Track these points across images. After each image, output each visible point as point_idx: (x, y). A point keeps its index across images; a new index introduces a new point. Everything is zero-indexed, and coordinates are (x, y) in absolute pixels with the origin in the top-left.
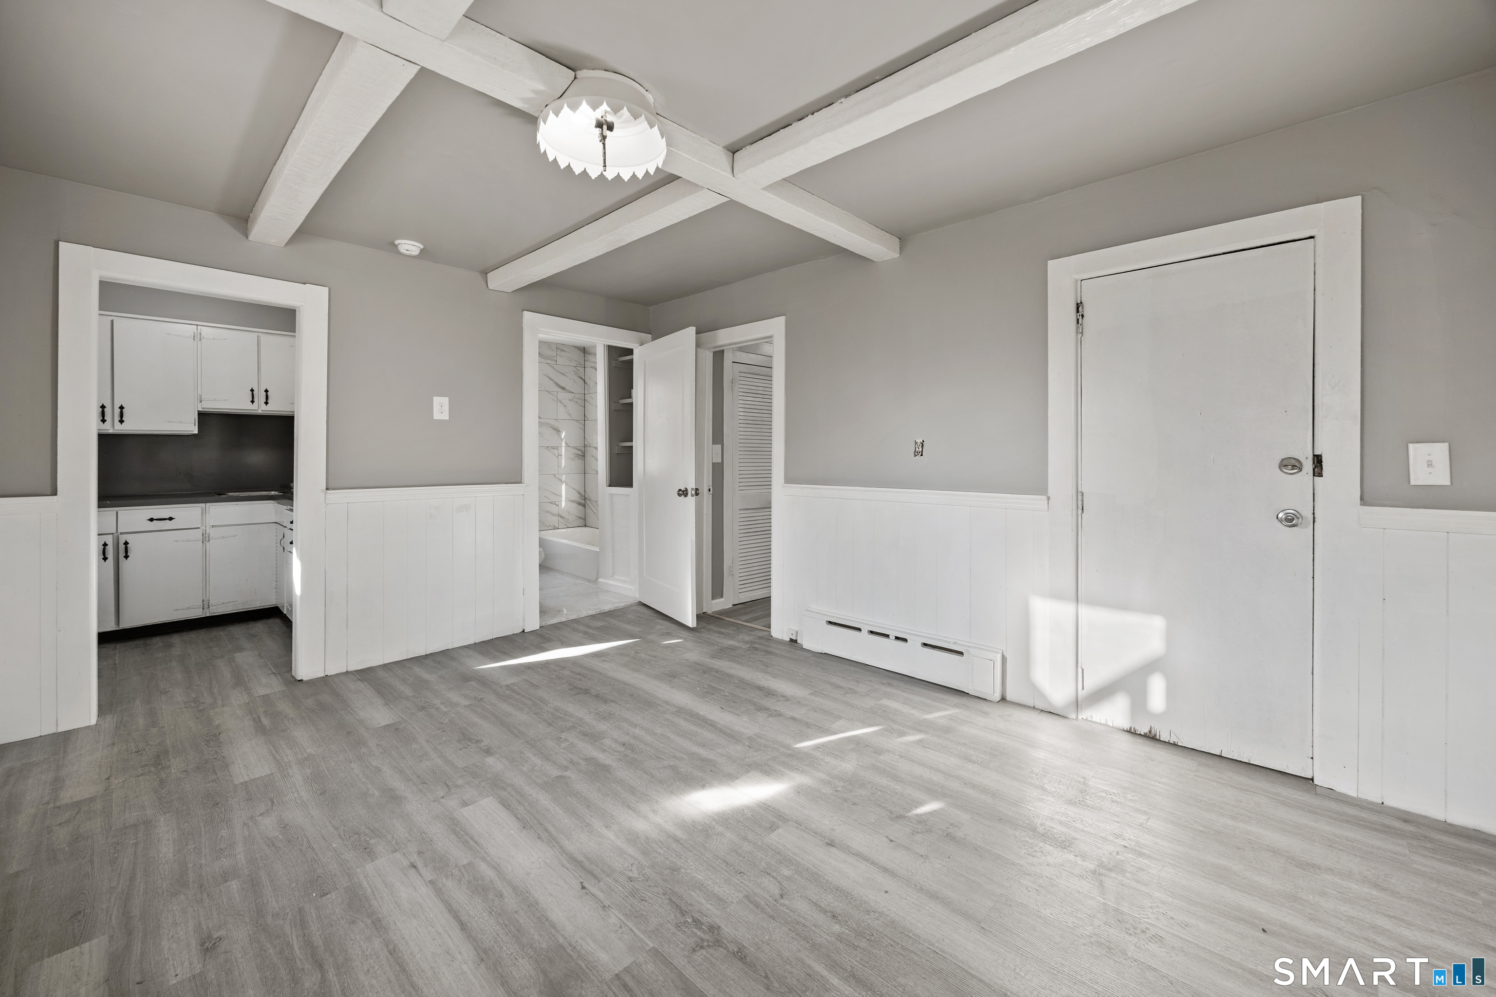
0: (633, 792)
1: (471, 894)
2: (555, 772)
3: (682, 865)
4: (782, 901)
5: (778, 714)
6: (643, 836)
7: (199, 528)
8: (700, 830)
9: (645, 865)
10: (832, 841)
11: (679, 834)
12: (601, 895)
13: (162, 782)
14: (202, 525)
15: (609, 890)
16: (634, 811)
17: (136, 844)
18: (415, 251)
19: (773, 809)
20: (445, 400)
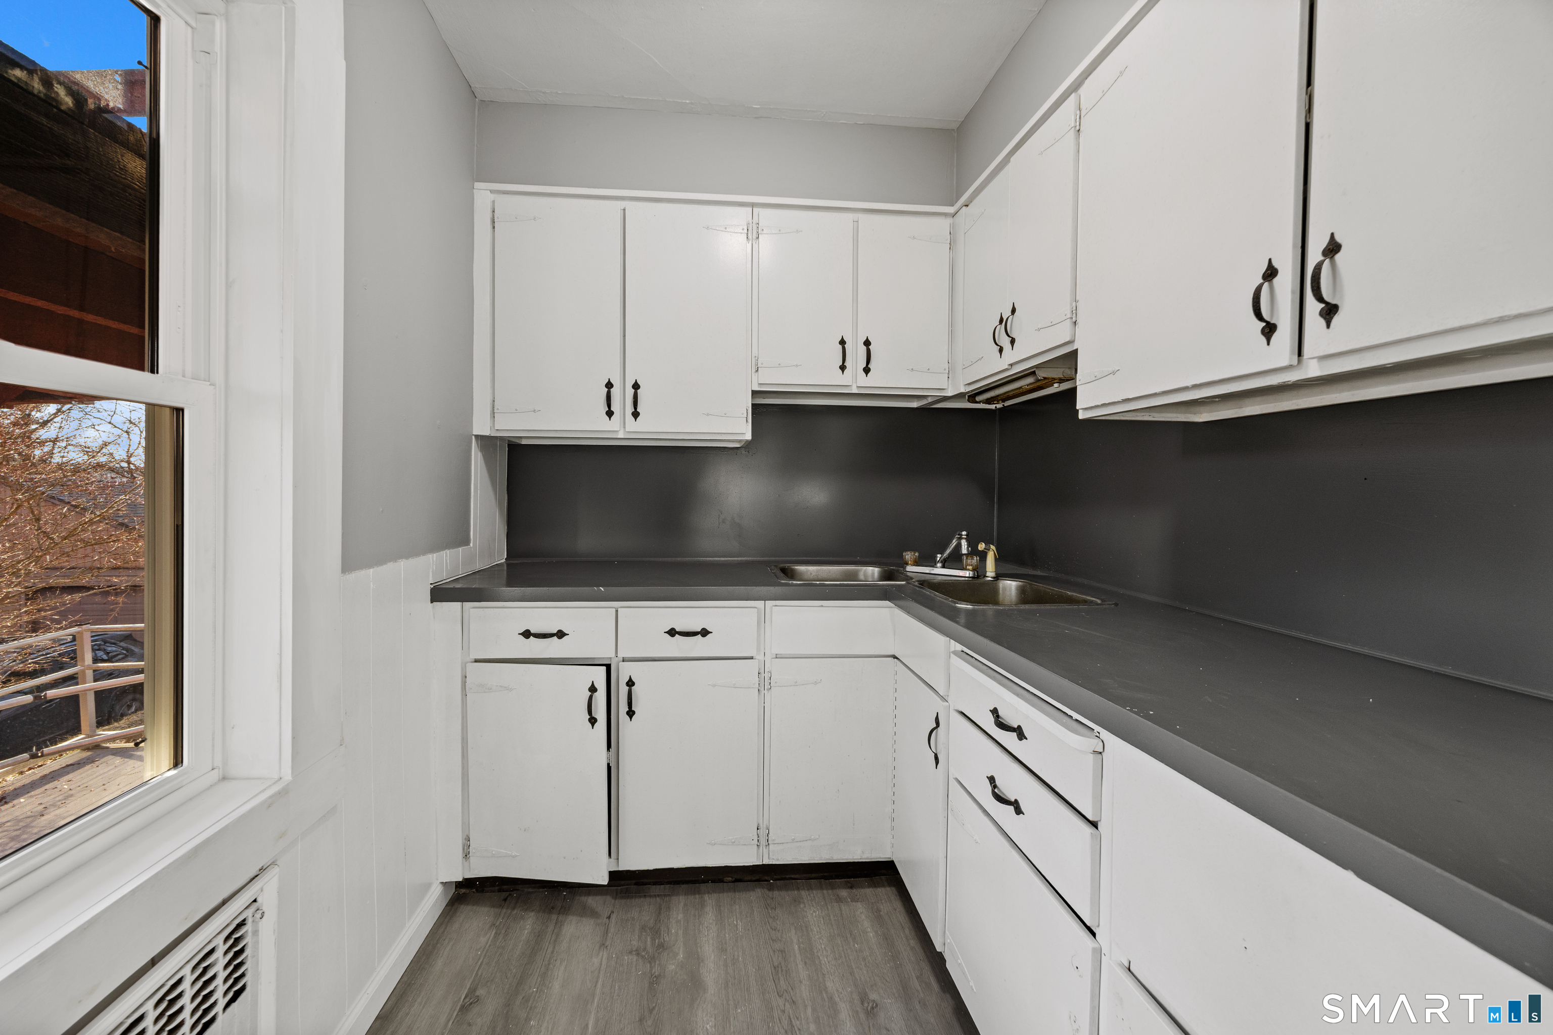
7: (752, 658)
14: (758, 650)
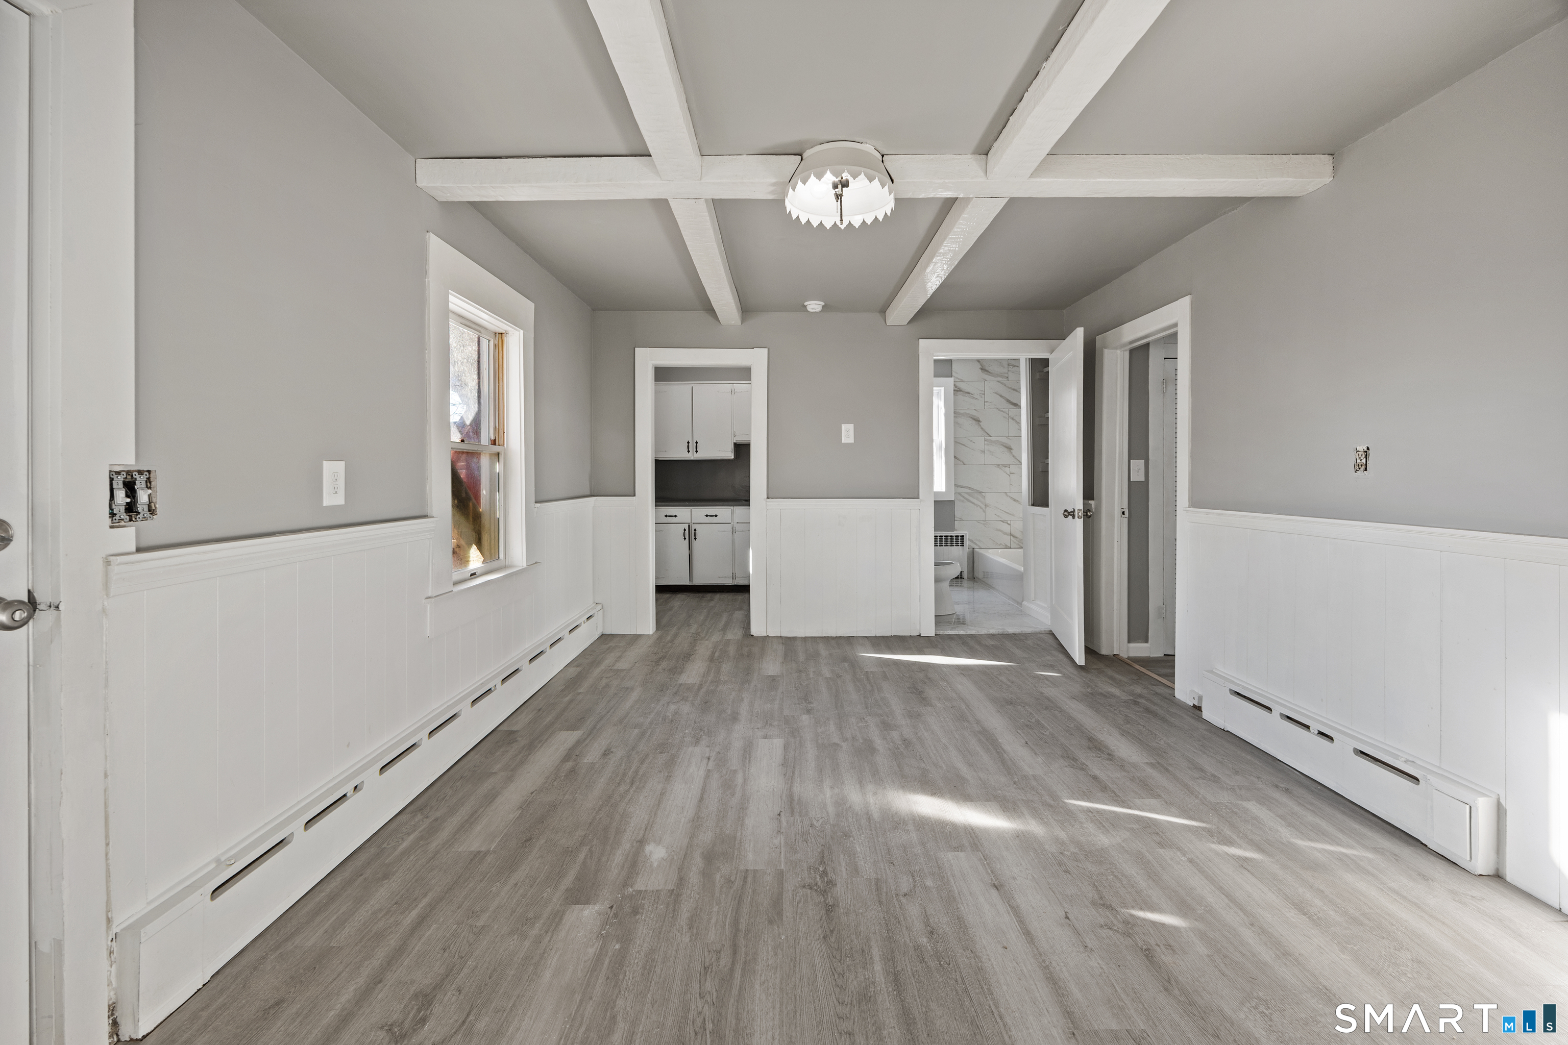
0: (875, 774)
1: (720, 786)
2: (836, 739)
3: (855, 835)
4: (901, 898)
5: (1083, 768)
6: (849, 805)
7: (730, 523)
8: (895, 821)
9: (830, 823)
10: (1001, 885)
11: (876, 816)
12: (784, 824)
13: (652, 672)
14: (732, 521)
15: (792, 824)
16: (861, 786)
17: (621, 697)
18: (817, 308)
19: (976, 836)
20: (851, 427)
